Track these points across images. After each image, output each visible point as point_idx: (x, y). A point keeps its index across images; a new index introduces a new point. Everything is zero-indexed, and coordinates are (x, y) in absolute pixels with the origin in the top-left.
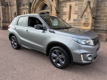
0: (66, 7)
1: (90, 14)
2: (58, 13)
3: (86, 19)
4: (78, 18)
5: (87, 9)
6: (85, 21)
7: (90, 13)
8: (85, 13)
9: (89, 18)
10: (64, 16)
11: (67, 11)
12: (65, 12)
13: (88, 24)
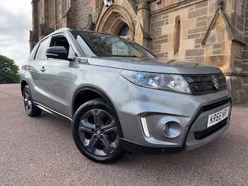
0: (167, 23)
1: (226, 34)
2: (148, 38)
3: (215, 46)
4: (196, 46)
5: (218, 22)
6: (214, 53)
7: (225, 31)
8: (213, 32)
9: (224, 43)
10: (163, 45)
11: (169, 33)
12: (166, 36)
13: (222, 58)
